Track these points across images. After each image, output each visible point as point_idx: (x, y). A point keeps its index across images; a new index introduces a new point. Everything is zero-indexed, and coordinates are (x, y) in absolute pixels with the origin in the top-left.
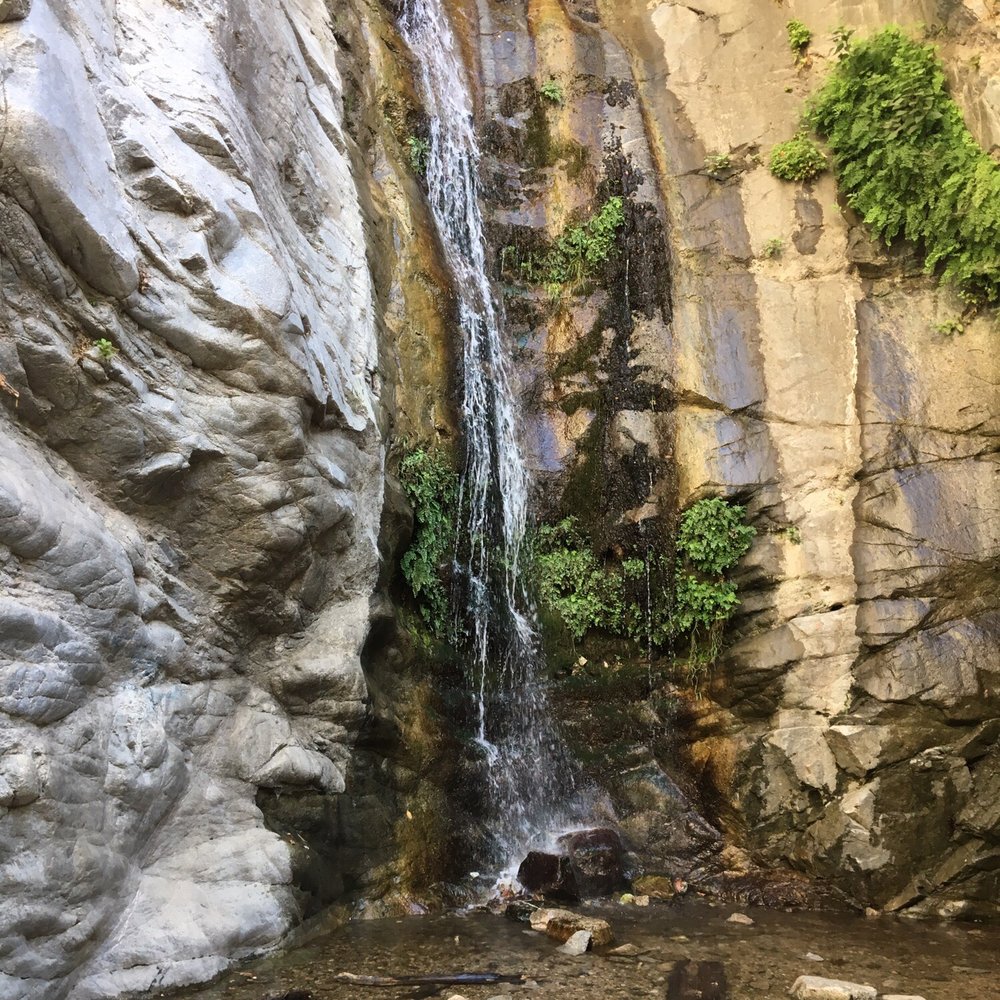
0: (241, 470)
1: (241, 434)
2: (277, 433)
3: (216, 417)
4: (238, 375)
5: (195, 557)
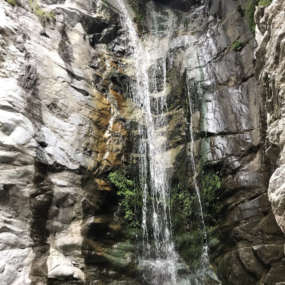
0: (22, 187)
1: (20, 178)
2: (31, 176)
3: (11, 175)
4: (16, 162)
5: (19, 213)
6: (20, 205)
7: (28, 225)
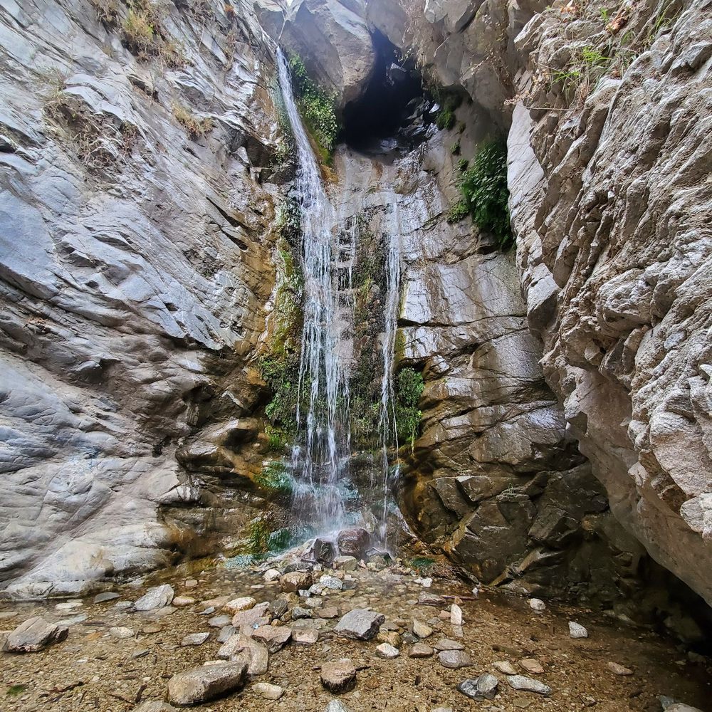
0: (131, 367)
1: (129, 352)
2: (147, 351)
3: (114, 346)
4: (124, 328)
5: (123, 405)
6: (126, 393)
7: (135, 423)
